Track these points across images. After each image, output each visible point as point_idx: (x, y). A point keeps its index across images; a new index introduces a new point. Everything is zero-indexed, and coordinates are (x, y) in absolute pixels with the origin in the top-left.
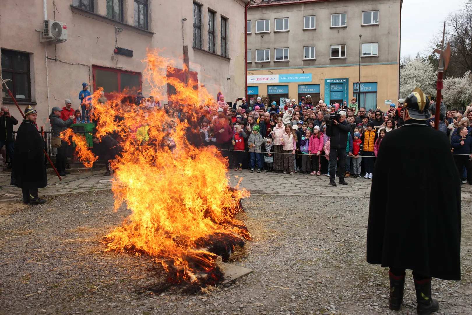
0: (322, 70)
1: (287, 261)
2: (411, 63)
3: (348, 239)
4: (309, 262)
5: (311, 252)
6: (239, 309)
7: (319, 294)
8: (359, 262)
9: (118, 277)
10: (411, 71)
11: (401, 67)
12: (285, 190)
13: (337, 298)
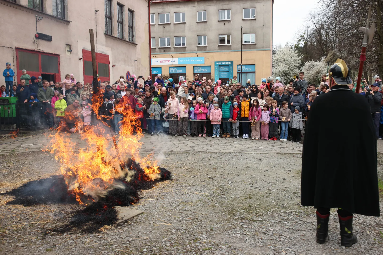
0: (212, 54)
1: (172, 203)
2: (281, 50)
3: (223, 184)
4: (190, 204)
5: (193, 195)
6: (128, 242)
7: (195, 228)
8: (230, 202)
9: (28, 222)
10: (281, 56)
11: (274, 53)
12: (178, 149)
13: (209, 230)
